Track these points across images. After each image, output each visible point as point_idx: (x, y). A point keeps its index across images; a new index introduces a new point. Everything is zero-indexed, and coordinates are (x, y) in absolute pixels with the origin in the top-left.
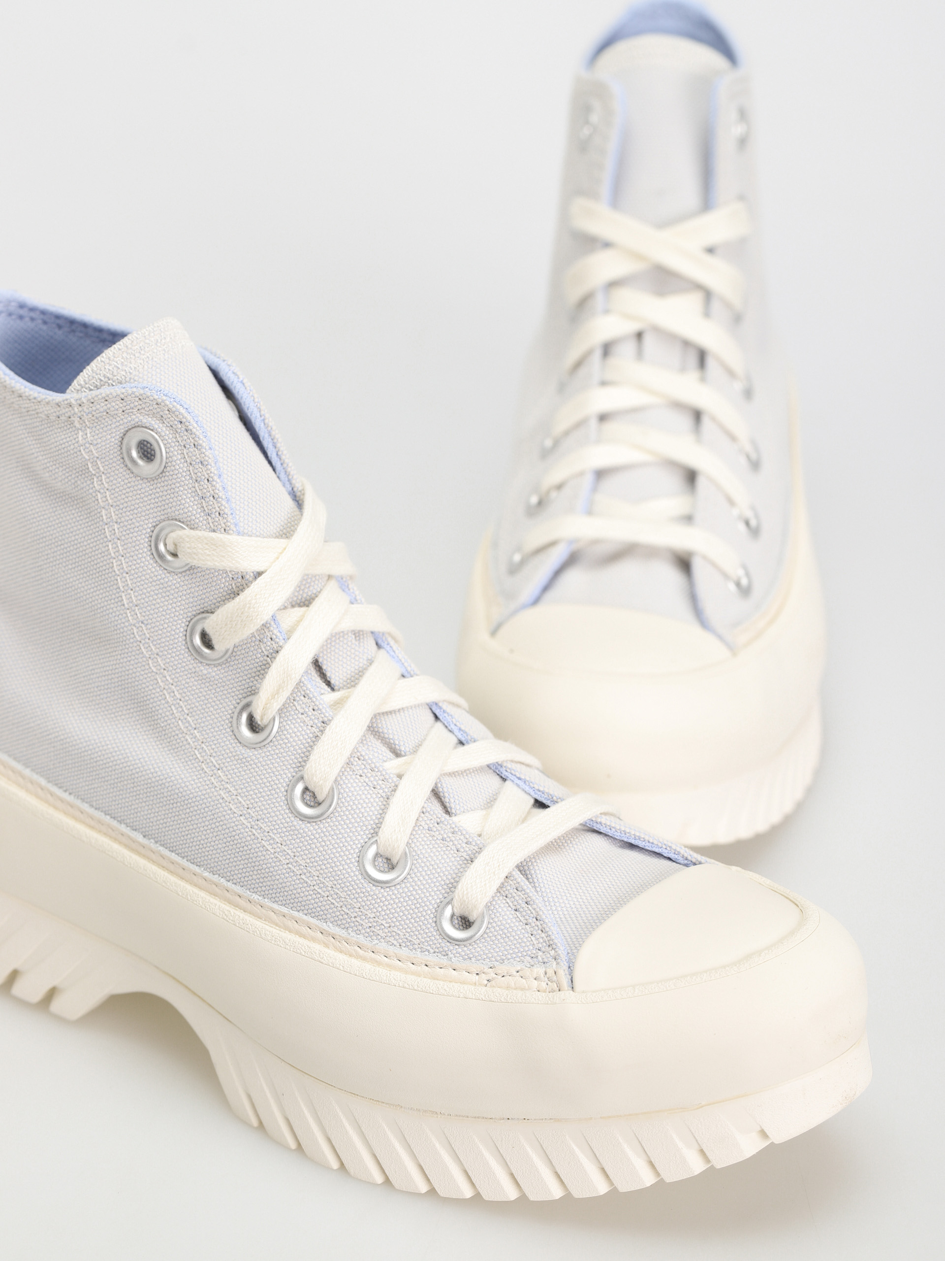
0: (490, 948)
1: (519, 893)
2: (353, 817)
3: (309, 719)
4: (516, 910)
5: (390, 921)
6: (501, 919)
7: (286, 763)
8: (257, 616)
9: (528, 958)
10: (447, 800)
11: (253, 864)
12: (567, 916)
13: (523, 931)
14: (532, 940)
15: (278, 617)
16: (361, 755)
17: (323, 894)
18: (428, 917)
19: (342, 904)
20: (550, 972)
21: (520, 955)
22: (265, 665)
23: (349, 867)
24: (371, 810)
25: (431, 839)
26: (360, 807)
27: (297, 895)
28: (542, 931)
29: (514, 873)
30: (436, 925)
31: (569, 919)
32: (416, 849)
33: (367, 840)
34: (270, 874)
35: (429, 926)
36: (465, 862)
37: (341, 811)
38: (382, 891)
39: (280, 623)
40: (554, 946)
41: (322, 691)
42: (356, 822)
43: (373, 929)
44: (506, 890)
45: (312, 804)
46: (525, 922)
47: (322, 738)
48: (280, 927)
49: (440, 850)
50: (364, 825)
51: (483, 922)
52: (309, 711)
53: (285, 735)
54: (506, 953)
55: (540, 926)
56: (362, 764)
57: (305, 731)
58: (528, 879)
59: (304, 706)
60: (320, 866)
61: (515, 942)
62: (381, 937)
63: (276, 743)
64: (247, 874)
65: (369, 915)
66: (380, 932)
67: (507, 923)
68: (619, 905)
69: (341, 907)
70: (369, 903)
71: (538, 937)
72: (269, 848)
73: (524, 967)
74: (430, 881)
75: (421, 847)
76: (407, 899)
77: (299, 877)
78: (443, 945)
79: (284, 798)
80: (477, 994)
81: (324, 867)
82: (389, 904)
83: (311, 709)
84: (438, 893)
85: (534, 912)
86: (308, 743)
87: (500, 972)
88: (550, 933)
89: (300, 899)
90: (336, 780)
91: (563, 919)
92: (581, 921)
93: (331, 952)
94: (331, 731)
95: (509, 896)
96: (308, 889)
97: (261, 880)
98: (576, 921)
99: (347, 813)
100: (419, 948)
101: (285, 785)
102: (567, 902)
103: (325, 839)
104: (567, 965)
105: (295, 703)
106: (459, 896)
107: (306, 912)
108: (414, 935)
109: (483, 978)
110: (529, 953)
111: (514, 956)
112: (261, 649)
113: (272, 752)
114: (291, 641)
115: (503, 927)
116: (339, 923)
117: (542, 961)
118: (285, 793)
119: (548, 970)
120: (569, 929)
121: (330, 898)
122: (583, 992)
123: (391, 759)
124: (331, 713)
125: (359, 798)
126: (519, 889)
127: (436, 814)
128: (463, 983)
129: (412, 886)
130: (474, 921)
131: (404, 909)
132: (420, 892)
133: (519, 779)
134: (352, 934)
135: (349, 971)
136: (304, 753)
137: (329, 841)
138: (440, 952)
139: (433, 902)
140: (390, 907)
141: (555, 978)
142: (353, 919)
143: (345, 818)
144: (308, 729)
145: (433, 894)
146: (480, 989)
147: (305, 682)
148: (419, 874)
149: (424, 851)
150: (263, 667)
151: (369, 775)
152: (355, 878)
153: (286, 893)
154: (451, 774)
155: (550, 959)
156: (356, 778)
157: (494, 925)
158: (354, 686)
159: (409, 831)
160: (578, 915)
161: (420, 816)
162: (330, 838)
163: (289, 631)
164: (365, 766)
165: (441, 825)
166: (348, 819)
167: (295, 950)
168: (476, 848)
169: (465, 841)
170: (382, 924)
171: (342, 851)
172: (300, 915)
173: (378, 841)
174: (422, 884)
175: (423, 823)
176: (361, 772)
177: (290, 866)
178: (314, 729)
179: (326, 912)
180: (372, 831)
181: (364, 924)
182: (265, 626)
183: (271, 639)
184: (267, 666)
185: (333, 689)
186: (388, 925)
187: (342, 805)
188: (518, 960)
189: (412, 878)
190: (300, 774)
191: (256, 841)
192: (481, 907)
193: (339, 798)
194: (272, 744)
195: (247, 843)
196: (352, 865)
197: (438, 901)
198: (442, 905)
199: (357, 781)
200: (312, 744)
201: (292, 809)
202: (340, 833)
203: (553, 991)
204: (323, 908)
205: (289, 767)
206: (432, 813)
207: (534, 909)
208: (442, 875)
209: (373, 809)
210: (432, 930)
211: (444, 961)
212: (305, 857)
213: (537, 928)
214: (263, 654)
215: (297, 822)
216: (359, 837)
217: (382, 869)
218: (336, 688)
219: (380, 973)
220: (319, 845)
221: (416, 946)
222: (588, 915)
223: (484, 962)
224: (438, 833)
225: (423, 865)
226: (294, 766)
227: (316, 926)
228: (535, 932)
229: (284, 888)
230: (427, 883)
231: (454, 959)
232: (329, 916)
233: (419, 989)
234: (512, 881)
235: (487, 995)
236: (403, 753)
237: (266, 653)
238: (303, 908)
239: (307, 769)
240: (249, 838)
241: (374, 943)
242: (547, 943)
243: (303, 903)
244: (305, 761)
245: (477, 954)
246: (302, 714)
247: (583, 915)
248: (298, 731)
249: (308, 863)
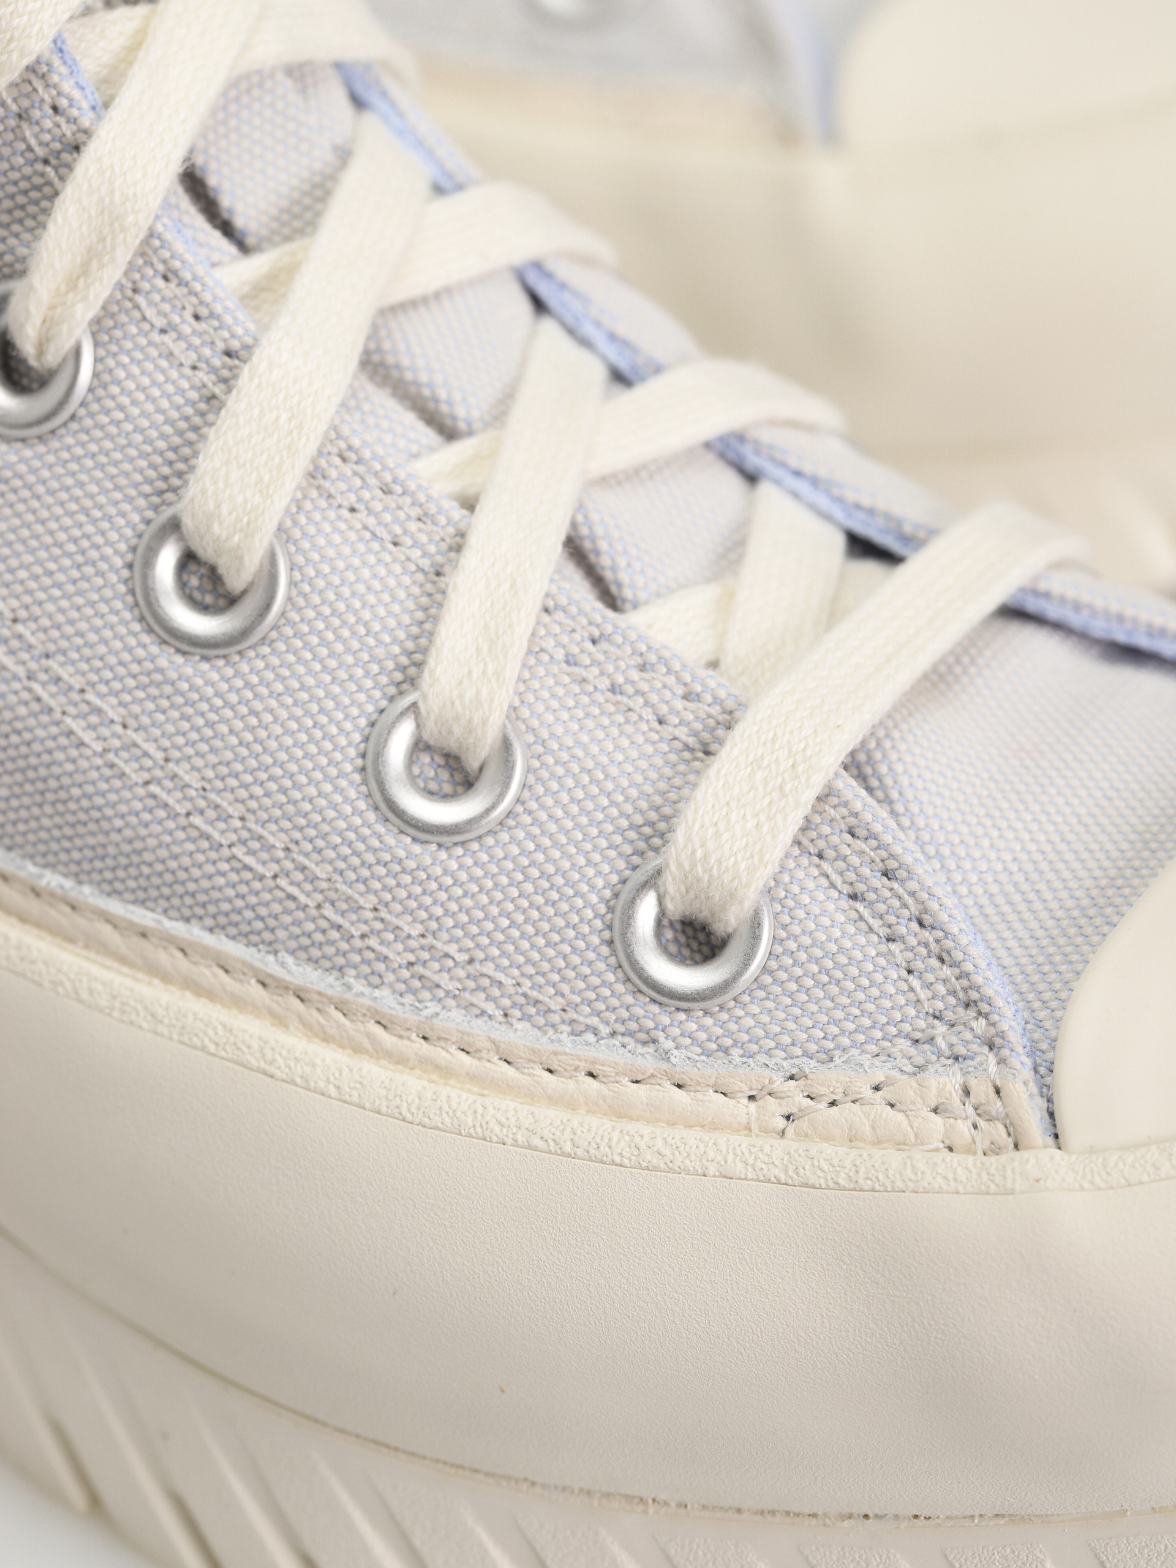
0: (783, 1015)
1: (859, 845)
2: (339, 638)
3: (183, 345)
4: (854, 897)
5: (471, 945)
6: (813, 926)
7: (122, 481)
8: (10, 41)
9: (904, 1044)
10: (605, 561)
11: (40, 786)
12: (1000, 900)
13: (882, 962)
14: (912, 989)
15: (70, 43)
16: (350, 448)
17: (260, 869)
18: (586, 929)
19: (319, 897)
20: (982, 1090)
21: (879, 1034)
22: (38, 188)
23: (337, 789)
24: (390, 613)
25: (577, 689)
26: (357, 604)
27: (182, 875)
28: (941, 960)
29: (839, 784)
30: (614, 953)
31: (1006, 909)
32: (535, 723)
33: (384, 703)
34: (95, 814)
35: (591, 955)
36: (687, 755)
37: (302, 620)
38: (443, 855)
39: (78, 58)
40: (985, 1008)
41: (216, 257)
42: (348, 650)
43: (419, 969)
44: (820, 836)
45: (209, 599)
46: (884, 932)
47: (231, 401)
48: (131, 965)
49: (606, 721)
50: (373, 659)
51: (755, 937)
52: (184, 321)
53: (113, 398)
54: (836, 1030)
55: (932, 945)
56: (355, 473)
57: (174, 383)
58: (870, 790)
59: (166, 307)
60: (246, 786)
61: (861, 996)
62: (448, 993)
63: (88, 422)
64: (24, 814)
65: (406, 928)
66: (444, 979)
67: (829, 940)
68: (1146, 854)
69: (319, 907)
70: (404, 894)
71: (930, 978)
72: (87, 737)
73: (895, 1074)
74: (584, 820)
75: (550, 718)
76: (520, 877)
77: (183, 821)
78: (639, 1011)
79: (122, 588)
80: (759, 1164)
81: (258, 791)
82: (466, 894)
83: (188, 315)
84: (612, 853)
85: (910, 901)
86: (187, 419)
87: (823, 1090)
88: (968, 967)
89: (192, 887)
90: (280, 529)
91: (990, 910)
92: (1044, 915)
93: (295, 1042)
94: (256, 381)
95: (830, 854)
96: (213, 855)
97: (68, 831)
98: (1027, 916)
99: (321, 625)
100: (563, 1022)
101: (123, 547)
102: (993, 855)
103: (258, 706)
104: (1028, 1062)
105: (140, 299)
106: (680, 865)
107: (209, 922)
108: (548, 983)
109: (774, 1108)
110: (907, 1027)
111: (861, 1038)
112: (24, 140)
113: (79, 451)
114: (116, 113)
115: (818, 953)
116: (315, 953)
117: (948, 1052)
118: (125, 573)
119: (973, 1084)
120: (1012, 943)
121: (283, 882)
122: (1092, 1150)
123: (432, 449)
124: (251, 326)
125: (351, 576)
126: (858, 831)
127: (586, 615)
128: (714, 1126)
129: (533, 838)
130: (729, 936)
131: (510, 907)
132: (557, 854)
133: (798, 474)
134: (359, 986)
135: (355, 1099)
136: (175, 449)
137: (271, 711)
138: (631, 1034)
139: (600, 882)
140: (468, 902)
141: (997, 1106)
142: (358, 943)
143: (315, 640)
144: (182, 376)
145: (597, 857)
146: (767, 1149)
147: (168, 236)
148: (549, 801)
149: (559, 730)
150: (34, 195)
151: (378, 506)
152: (358, 821)
153: (146, 870)
154: (607, 481)
155: (975, 1047)
156: (340, 518)
157: (792, 945)
158: (301, 232)
159: (512, 670)
160: (1032, 896)
161: (538, 623)
162: (273, 703)
163: (105, 81)
164: (363, 479)
165: (604, 645)
166: (324, 642)
167: (185, 1039)
168: (715, 710)
169: (680, 691)
170: (447, 955)
171: (311, 739)
172: (195, 933)
173: (421, 705)
174: (562, 829)
175: (550, 644)
176: (353, 498)
177: (154, 788)
178: (200, 374)
179: (272, 923)
180: (398, 676)
181: (391, 956)
182: (36, 71)
183: (55, 109)
184: (47, 190)
185: (243, 248)
186: (466, 957)
187: (301, 602)
188: (872, 1048)
189: (530, 813)
190: (167, 513)
191: (45, 719)
192: (750, 896)
193: (292, 583)
194: (74, 426)
195: (19, 725)
196: (343, 783)
197: (615, 878)
198: (626, 892)
199: (343, 526)
200: (197, 420)
201: (151, 620)
202: (303, 687)
203: (994, 1149)
204: (263, 911)
205: (133, 492)
206: (573, 610)
207: (913, 894)
208: (621, 799)
209: (396, 608)
210: (602, 966)
211: (646, 1060)
212: (199, 762)
213: (923, 951)
214: (29, 155)
215: (168, 660)
216: (362, 697)
217: (433, 786)
218: (250, 241)
219: (454, 1106)
220: (239, 725)
221: (556, 1018)
222: (1064, 894)
223: (771, 1062)
224: (595, 671)
225: (560, 771)
226: (147, 489)
227: (244, 963)
228: (919, 965)
229: (139, 853)
230: (578, 826)
231: (677, 1056)
232: (281, 934)
233: (579, 1152)
234: (835, 807)
235: (791, 1168)
236: (462, 426)
237: (40, 152)
238: (199, 911)
239: (192, 500)
240: (22, 711)
241: (426, 1013)
242: (961, 995)
243: (202, 898)
244: (180, 475)
245: (746, 1038)
246: (163, 331)
247: (1048, 895)
248: (154, 383)
249: (209, 781)
